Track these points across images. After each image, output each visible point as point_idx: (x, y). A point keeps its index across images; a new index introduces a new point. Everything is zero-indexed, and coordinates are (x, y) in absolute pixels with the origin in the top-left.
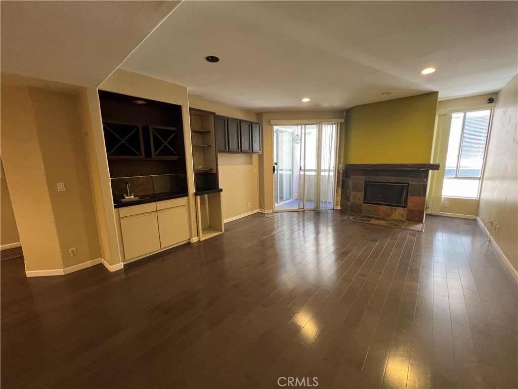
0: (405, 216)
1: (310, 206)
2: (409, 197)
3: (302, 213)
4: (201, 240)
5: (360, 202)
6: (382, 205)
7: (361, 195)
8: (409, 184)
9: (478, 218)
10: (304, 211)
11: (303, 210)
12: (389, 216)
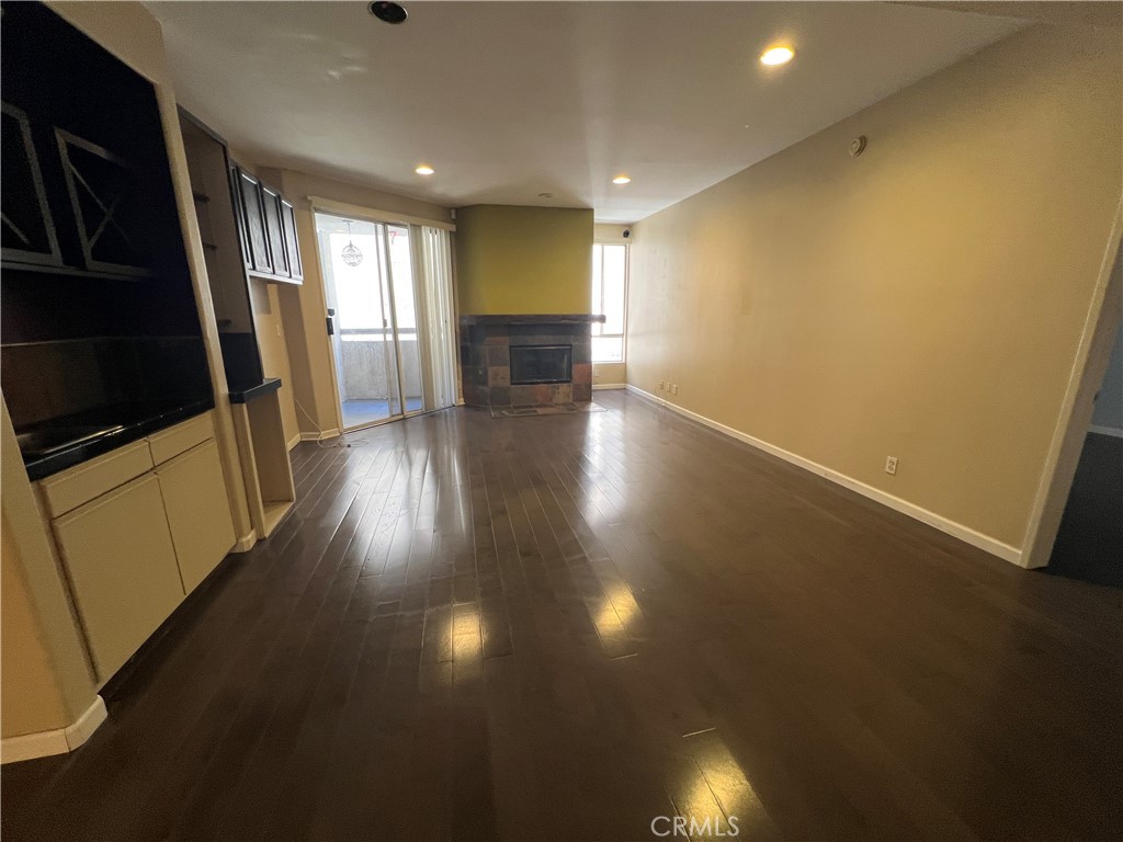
0: (571, 395)
1: (412, 408)
2: (574, 366)
3: (399, 424)
4: (267, 535)
5: (507, 383)
6: (539, 383)
7: (505, 371)
8: (570, 345)
9: (629, 386)
10: (404, 419)
11: (401, 417)
12: (551, 400)
